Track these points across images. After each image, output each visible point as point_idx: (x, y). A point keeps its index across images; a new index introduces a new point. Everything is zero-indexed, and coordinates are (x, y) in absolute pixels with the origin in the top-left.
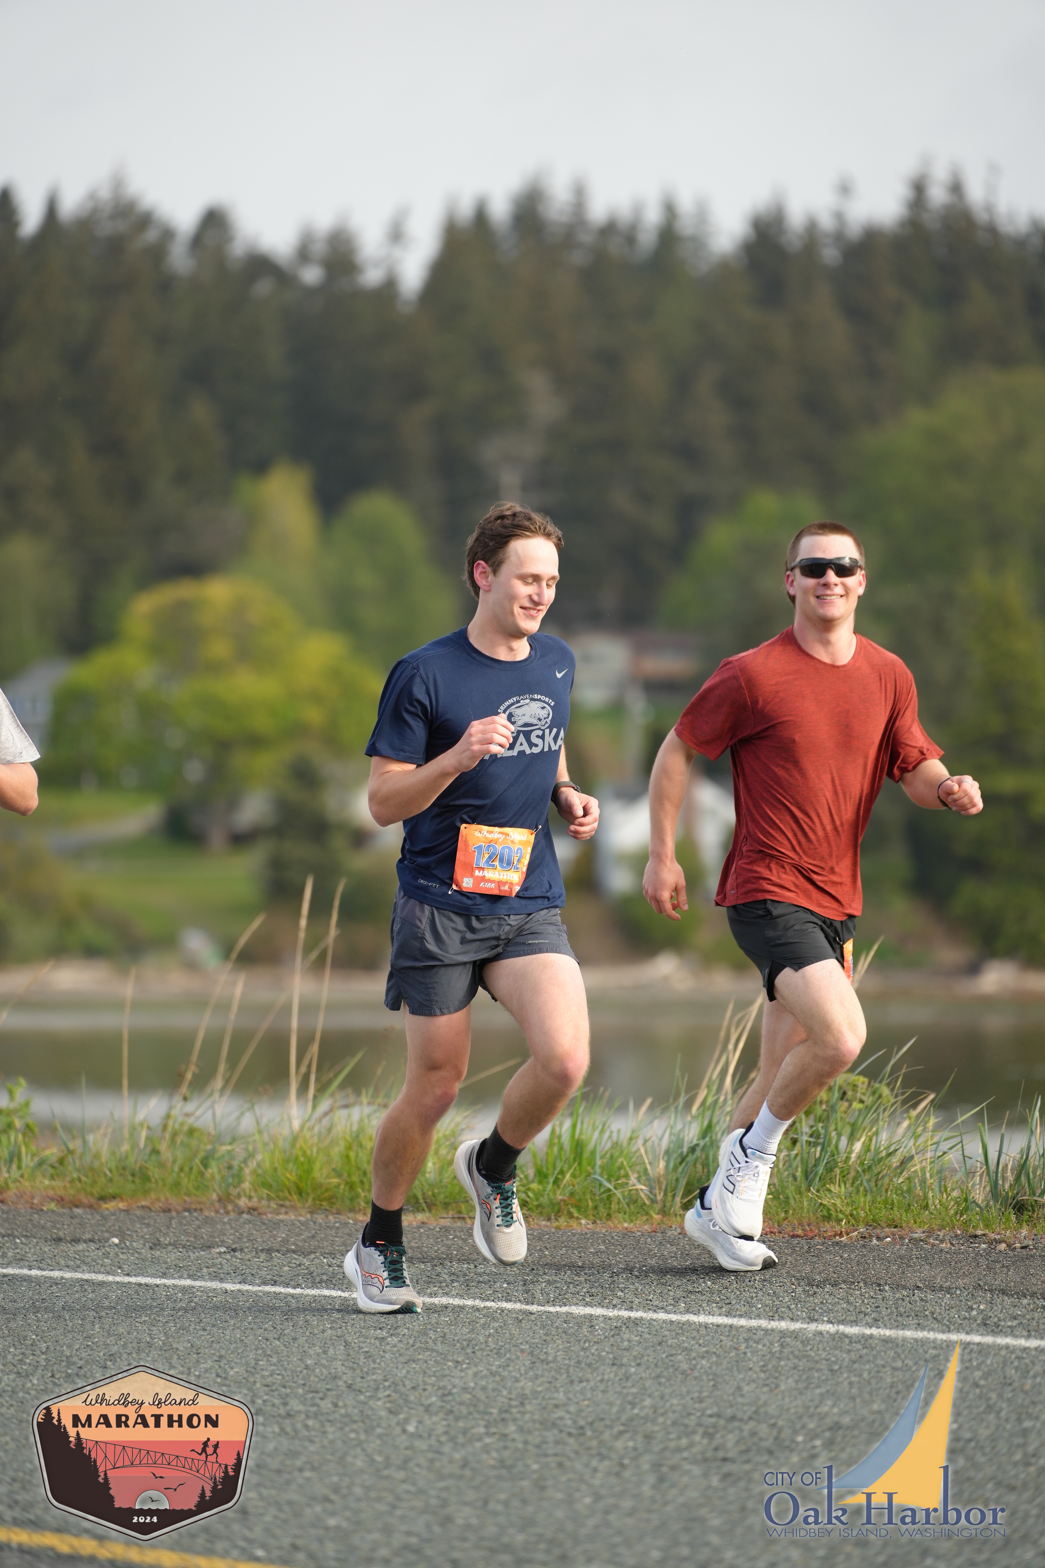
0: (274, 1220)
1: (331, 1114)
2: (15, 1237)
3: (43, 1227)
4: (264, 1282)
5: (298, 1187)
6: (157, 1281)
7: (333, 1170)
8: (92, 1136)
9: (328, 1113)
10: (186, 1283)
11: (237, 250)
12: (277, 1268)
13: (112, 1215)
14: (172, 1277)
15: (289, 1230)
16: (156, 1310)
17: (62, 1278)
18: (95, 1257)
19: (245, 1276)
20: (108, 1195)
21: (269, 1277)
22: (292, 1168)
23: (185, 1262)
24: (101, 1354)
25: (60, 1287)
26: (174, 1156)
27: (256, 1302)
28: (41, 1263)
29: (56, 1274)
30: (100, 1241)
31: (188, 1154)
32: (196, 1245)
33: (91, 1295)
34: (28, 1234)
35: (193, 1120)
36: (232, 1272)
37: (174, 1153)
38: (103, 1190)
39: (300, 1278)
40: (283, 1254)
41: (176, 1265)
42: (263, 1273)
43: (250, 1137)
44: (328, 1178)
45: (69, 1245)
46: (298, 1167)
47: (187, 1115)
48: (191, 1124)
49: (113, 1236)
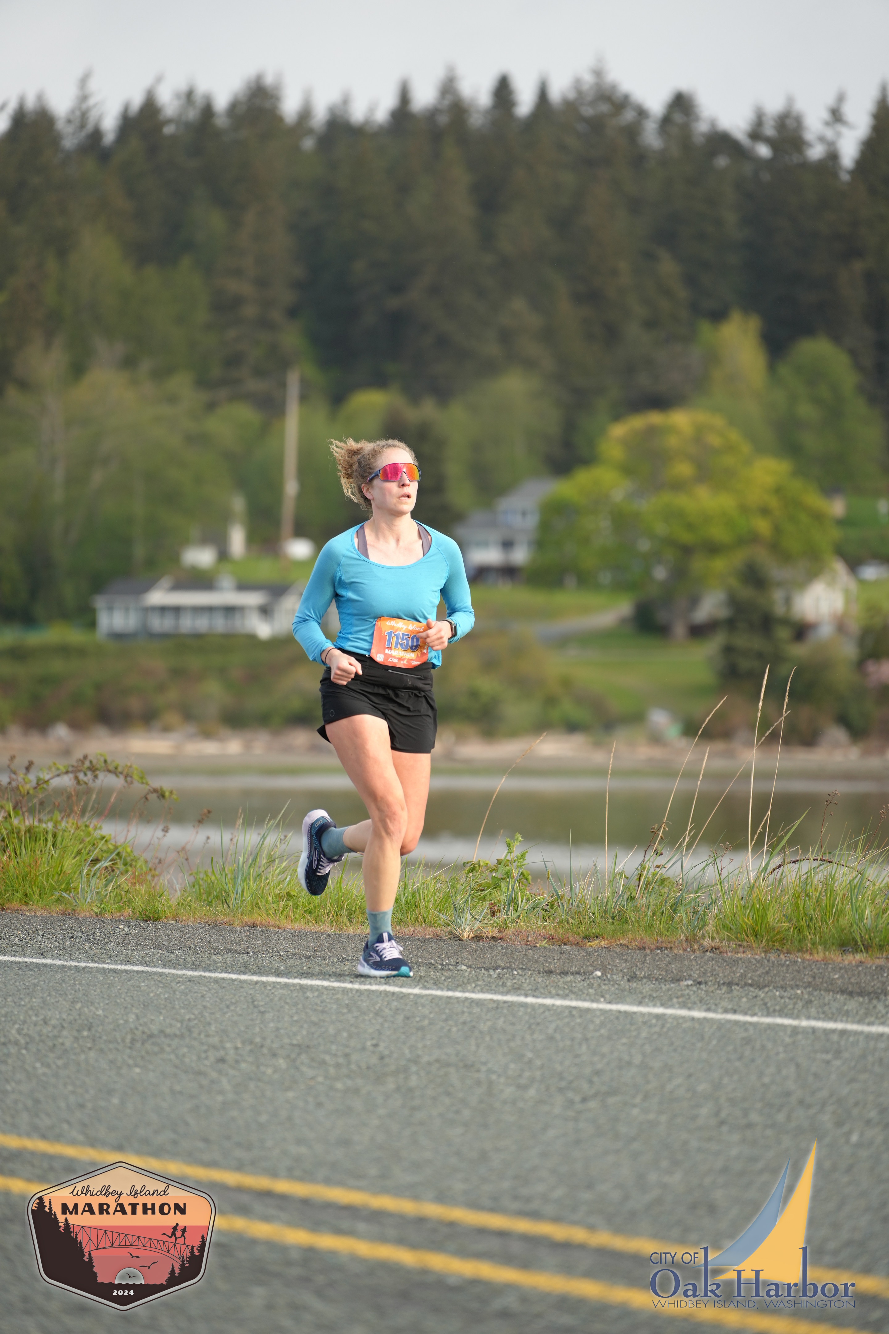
0: (734, 958)
1: (782, 867)
2: (512, 970)
3: (537, 961)
4: (726, 1011)
5: (754, 930)
6: (635, 1009)
7: (784, 915)
8: (578, 884)
9: (780, 866)
10: (659, 1010)
11: (702, 127)
12: (737, 999)
13: (595, 952)
14: (647, 1005)
15: (746, 967)
16: (634, 1033)
17: (553, 1005)
18: (581, 988)
19: (709, 1006)
20: (592, 934)
21: (730, 1007)
22: (749, 914)
23: (658, 993)
24: (588, 1070)
25: (552, 1012)
26: (648, 901)
27: (719, 1028)
28: (535, 992)
29: (548, 1001)
30: (585, 974)
31: (660, 900)
32: (667, 979)
33: (578, 1020)
34: (524, 967)
35: (664, 870)
36: (698, 1002)
37: (648, 899)
38: (588, 930)
39: (757, 1008)
40: (742, 987)
41: (650, 996)
42: (725, 1004)
43: (713, 886)
44: (780, 922)
45: (559, 977)
46: (754, 913)
47: (658, 867)
48: (662, 874)
49: (596, 970)
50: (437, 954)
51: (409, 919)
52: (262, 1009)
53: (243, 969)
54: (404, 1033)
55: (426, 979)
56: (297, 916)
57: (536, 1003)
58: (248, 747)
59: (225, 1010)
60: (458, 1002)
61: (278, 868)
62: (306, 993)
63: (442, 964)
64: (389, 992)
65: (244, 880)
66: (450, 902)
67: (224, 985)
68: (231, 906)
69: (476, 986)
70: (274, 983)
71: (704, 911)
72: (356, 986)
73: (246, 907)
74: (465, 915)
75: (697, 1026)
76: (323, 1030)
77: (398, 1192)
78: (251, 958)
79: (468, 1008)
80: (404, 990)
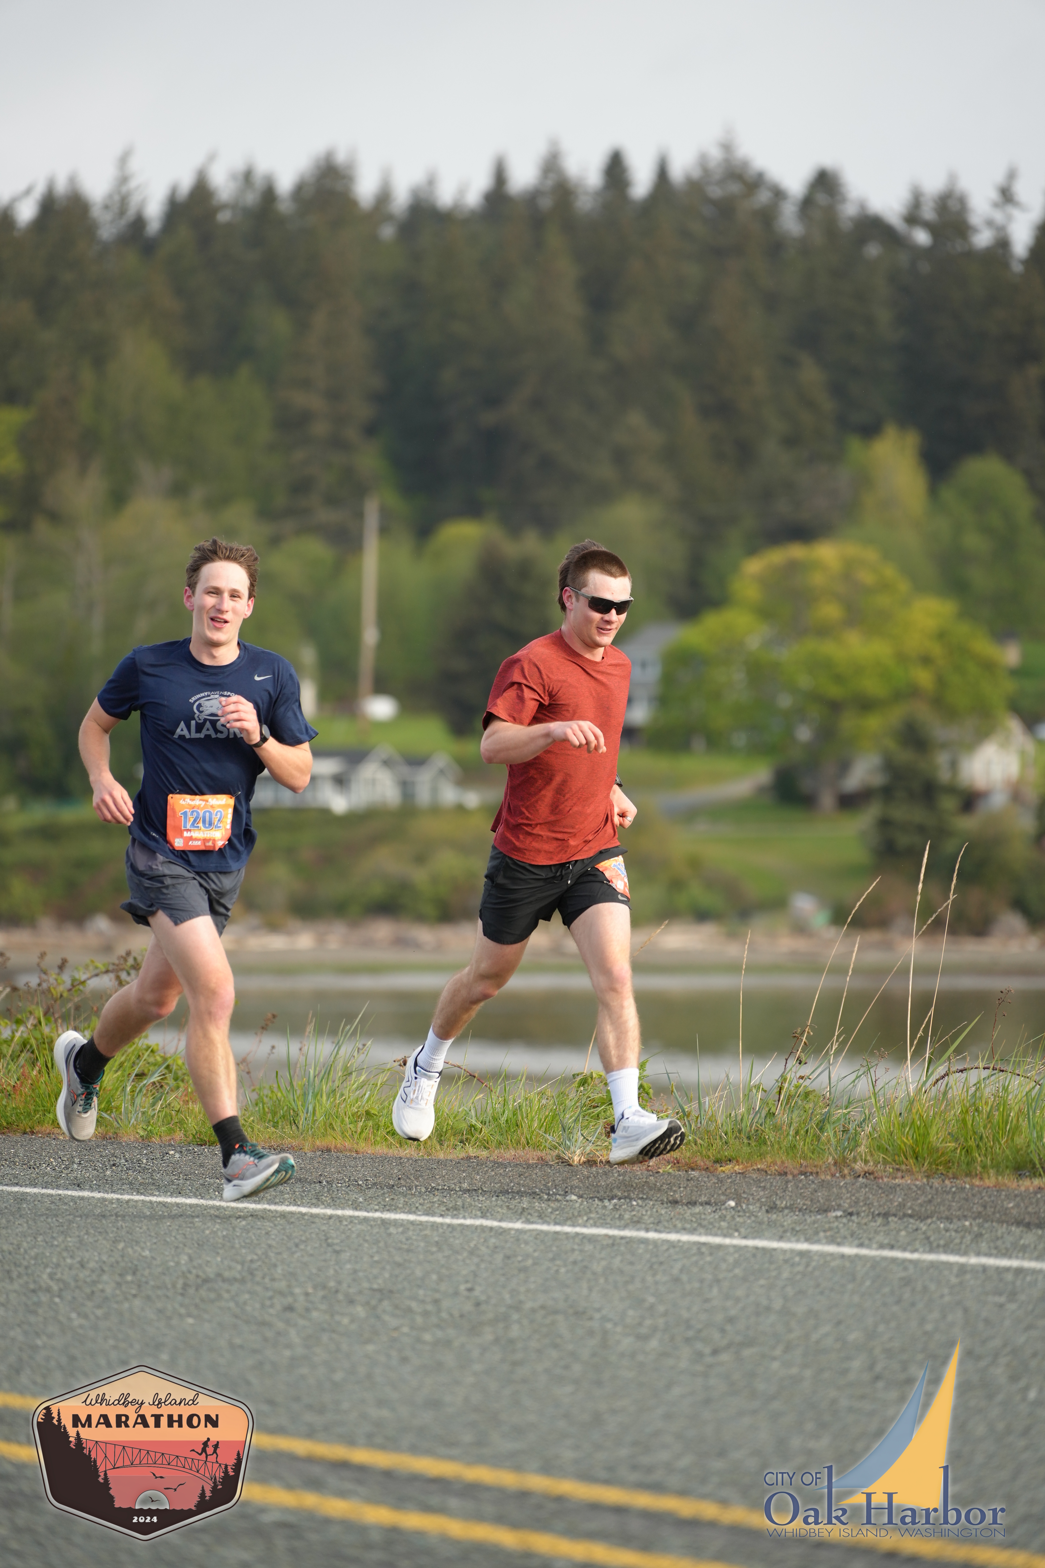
0: (890, 1184)
1: (946, 1077)
2: (631, 1199)
3: (659, 1190)
4: (881, 1246)
5: (914, 1152)
6: (774, 1244)
7: (949, 1134)
8: (707, 1099)
9: (943, 1077)
10: (803, 1246)
11: (849, 210)
12: (894, 1232)
13: (728, 1178)
14: (789, 1240)
15: (905, 1195)
16: (774, 1274)
17: (679, 1241)
18: (712, 1220)
19: (862, 1240)
20: (724, 1158)
21: (886, 1241)
22: (908, 1132)
23: (802, 1226)
24: (719, 1317)
25: (677, 1249)
26: (789, 1118)
27: (873, 1267)
28: (658, 1225)
29: (673, 1237)
30: (716, 1204)
31: (804, 1117)
32: (812, 1209)
33: (708, 1259)
34: (645, 1197)
35: (808, 1082)
36: (849, 1236)
37: (790, 1116)
38: (719, 1152)
39: (917, 1243)
40: (900, 1219)
41: (793, 1229)
42: (880, 1238)
43: (866, 1100)
44: (944, 1142)
45: (686, 1208)
46: (915, 1132)
47: (801, 1078)
48: (806, 1087)
49: (729, 1200)
50: (543, 1182)
51: (509, 1141)
52: (337, 1248)
53: (314, 1201)
54: (503, 1275)
55: (530, 1211)
56: (378, 1139)
57: (659, 1239)
58: (321, 940)
59: (294, 1249)
60: (567, 1238)
61: (355, 1082)
62: (388, 1229)
63: (548, 1194)
64: (486, 1227)
65: (315, 1096)
66: (557, 1121)
67: (292, 1220)
68: (300, 1127)
69: (588, 1219)
70: (351, 1217)
71: (855, 1130)
72: (448, 1220)
73: (318, 1128)
74: (575, 1137)
75: (847, 1264)
76: (409, 1271)
77: (496, 1461)
78: (324, 1188)
79: (579, 1245)
80: (504, 1225)
